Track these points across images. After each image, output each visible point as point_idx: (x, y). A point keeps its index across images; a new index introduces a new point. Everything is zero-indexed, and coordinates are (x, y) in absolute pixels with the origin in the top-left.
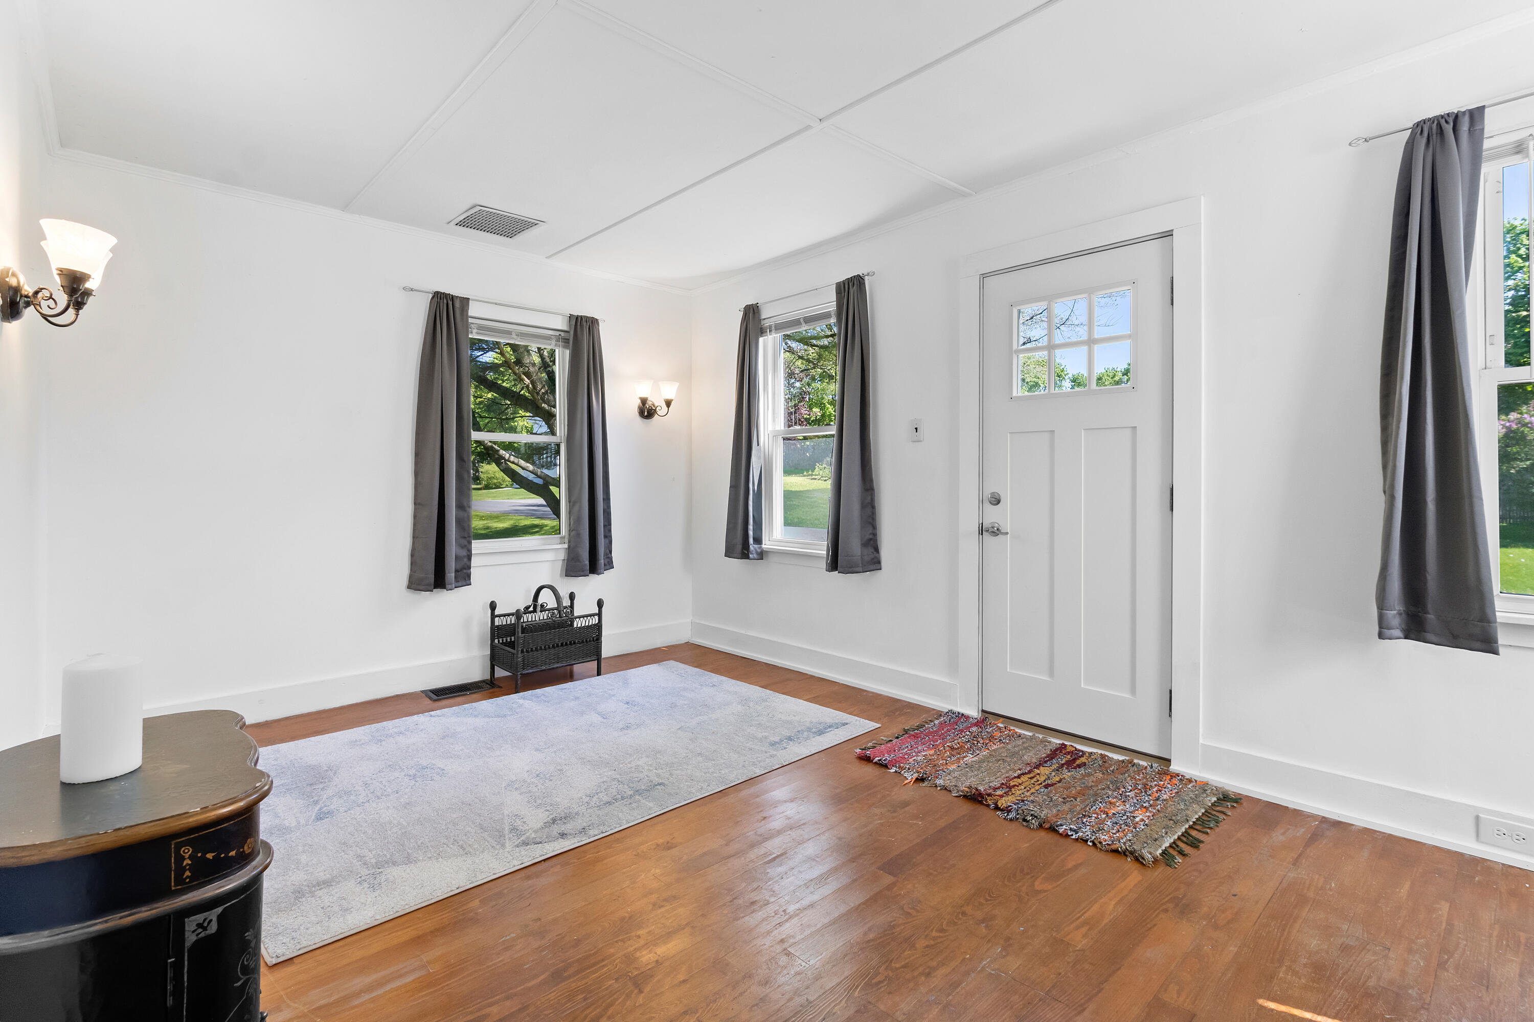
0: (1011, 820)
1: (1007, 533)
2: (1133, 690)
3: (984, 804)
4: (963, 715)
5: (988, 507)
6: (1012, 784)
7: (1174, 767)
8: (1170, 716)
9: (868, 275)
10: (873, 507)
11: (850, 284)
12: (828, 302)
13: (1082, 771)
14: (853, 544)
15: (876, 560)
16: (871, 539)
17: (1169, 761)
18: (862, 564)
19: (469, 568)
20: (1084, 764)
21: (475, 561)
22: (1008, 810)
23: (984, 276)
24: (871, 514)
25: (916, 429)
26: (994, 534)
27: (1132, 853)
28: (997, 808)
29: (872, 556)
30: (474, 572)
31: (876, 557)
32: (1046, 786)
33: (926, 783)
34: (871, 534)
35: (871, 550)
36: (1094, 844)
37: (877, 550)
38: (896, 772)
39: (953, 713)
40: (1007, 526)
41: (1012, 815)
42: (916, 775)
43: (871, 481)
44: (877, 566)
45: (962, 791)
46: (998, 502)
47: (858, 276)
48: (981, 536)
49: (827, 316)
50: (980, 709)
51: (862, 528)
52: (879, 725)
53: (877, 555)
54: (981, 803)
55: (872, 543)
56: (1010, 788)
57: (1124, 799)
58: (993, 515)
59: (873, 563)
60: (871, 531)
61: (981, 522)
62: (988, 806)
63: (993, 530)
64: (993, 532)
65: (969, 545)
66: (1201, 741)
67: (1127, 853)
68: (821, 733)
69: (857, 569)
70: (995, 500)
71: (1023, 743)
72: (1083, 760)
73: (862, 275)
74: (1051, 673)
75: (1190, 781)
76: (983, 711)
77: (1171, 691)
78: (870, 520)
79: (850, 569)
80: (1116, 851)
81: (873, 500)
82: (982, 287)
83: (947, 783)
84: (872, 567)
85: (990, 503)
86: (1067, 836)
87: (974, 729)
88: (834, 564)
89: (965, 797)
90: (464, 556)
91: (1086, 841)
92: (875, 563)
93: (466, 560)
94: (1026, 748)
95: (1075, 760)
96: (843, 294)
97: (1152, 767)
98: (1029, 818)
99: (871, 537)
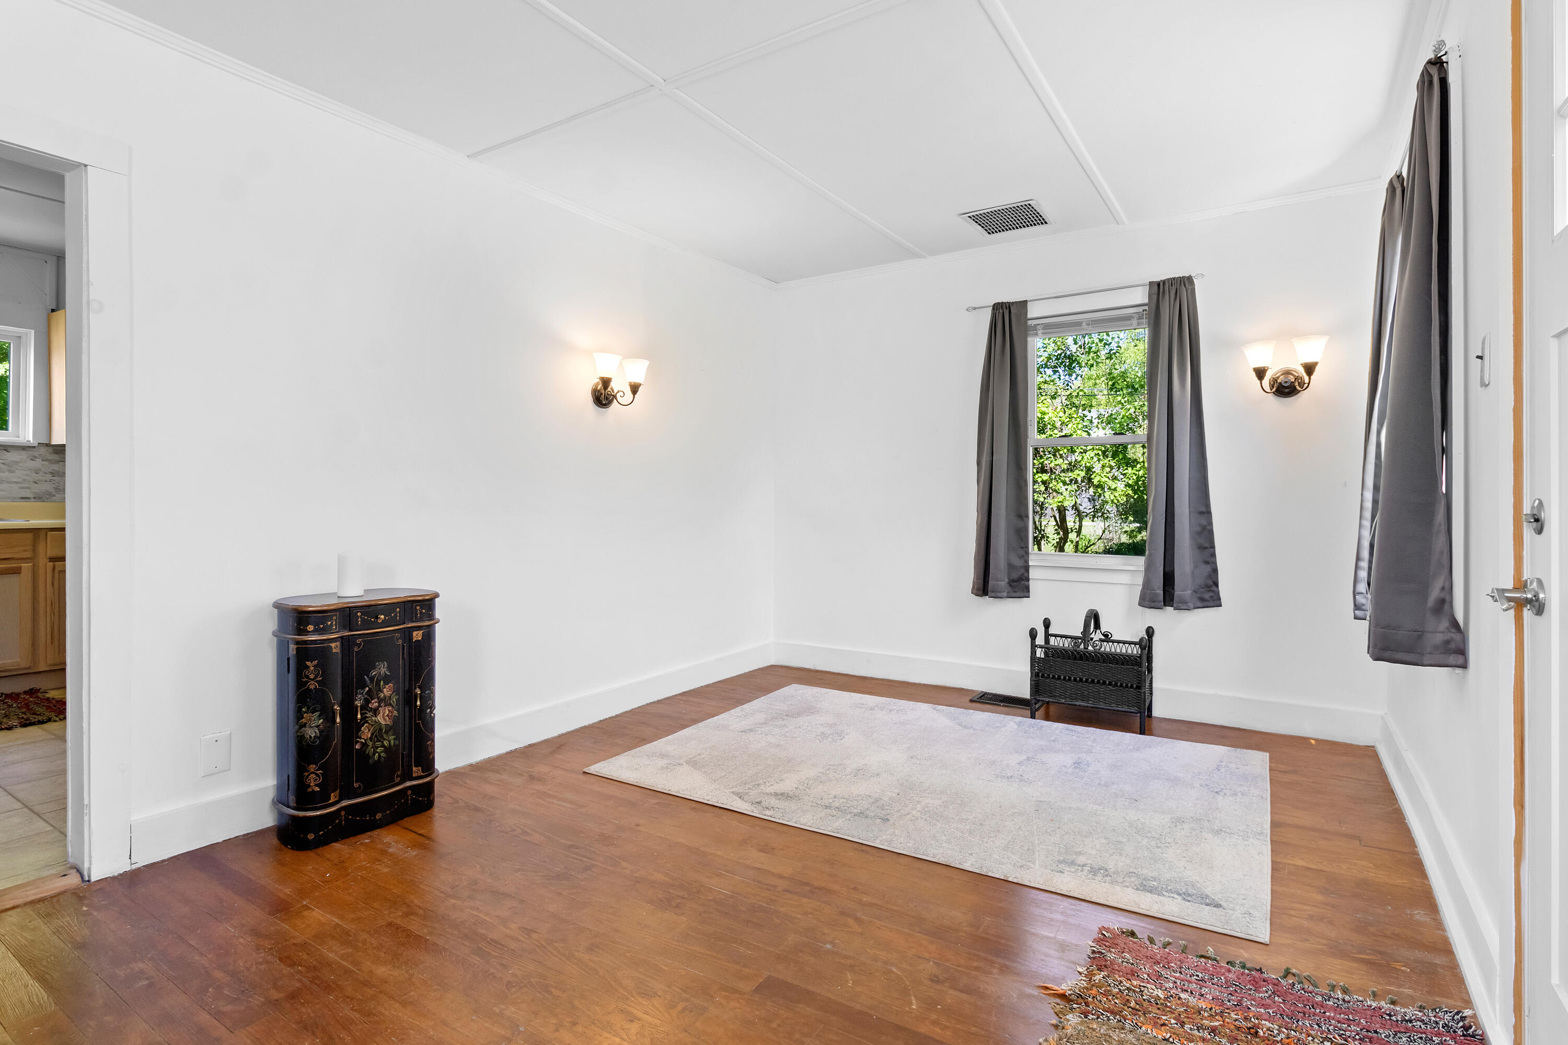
19: (1028, 580)
21: (1033, 574)
30: (1032, 584)
90: (1021, 567)
93: (1023, 571)
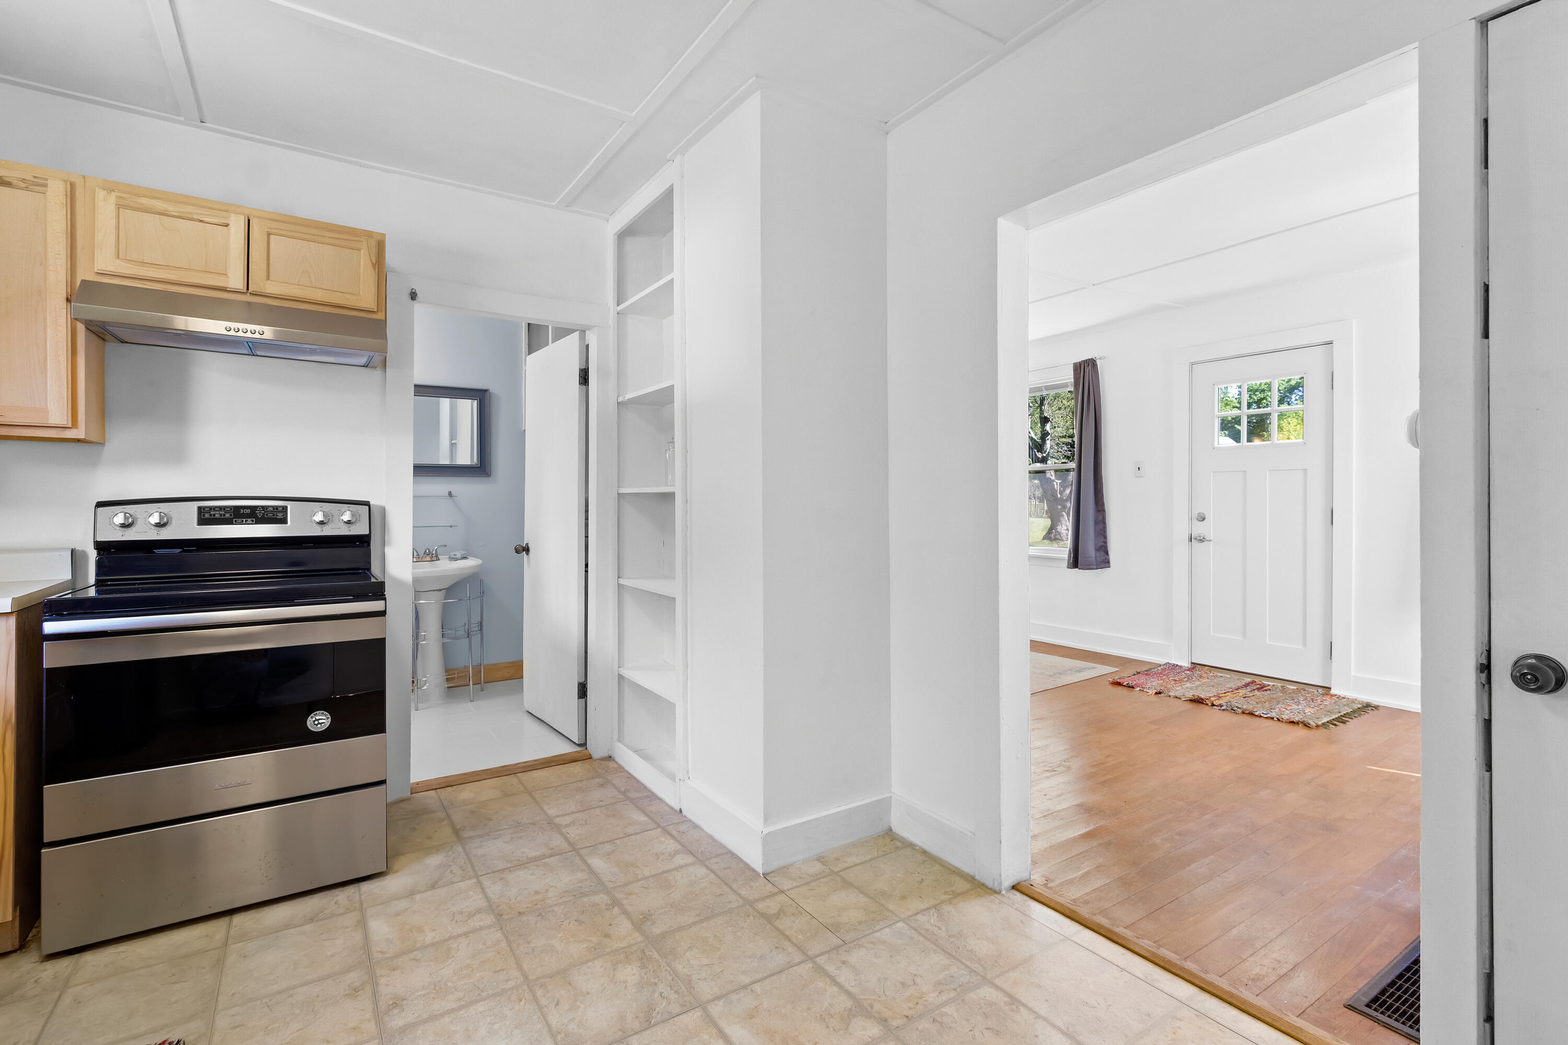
0: (1223, 710)
1: (1211, 540)
2: (1305, 643)
3: (1204, 704)
4: (1177, 665)
5: (1195, 522)
6: (1221, 696)
7: (1332, 692)
8: (1331, 659)
9: (1100, 358)
10: (1105, 523)
11: (1086, 365)
12: (1068, 376)
13: (1268, 692)
14: (1089, 548)
15: (1106, 561)
16: (1102, 546)
17: (1330, 688)
18: (1096, 563)
20: (1270, 690)
22: (1221, 706)
23: (1192, 364)
24: (1102, 528)
25: (1139, 468)
26: (1200, 541)
27: (1302, 722)
28: (1213, 705)
29: (1104, 558)
31: (1106, 559)
32: (1244, 698)
33: (1162, 695)
34: (1102, 542)
35: (1103, 553)
36: (1278, 719)
37: (1107, 553)
38: (1140, 690)
39: (1170, 664)
40: (1210, 536)
41: (1223, 708)
42: (1155, 691)
43: (1103, 504)
44: (1107, 565)
45: (1189, 698)
46: (1204, 519)
47: (1092, 359)
48: (1190, 543)
49: (1066, 385)
50: (1190, 662)
51: (1096, 537)
52: (1118, 669)
53: (1107, 557)
54: (1202, 703)
55: (1103, 549)
56: (1220, 697)
57: (1298, 703)
58: (1199, 529)
59: (1104, 562)
60: (1102, 540)
61: (1190, 533)
62: (1207, 704)
63: (1200, 538)
64: (1200, 540)
65: (1182, 549)
66: (1353, 673)
67: (1300, 723)
68: (1079, 671)
69: (1092, 567)
70: (1202, 519)
71: (1224, 680)
72: (1269, 687)
73: (1094, 358)
74: (1244, 634)
75: (1344, 698)
76: (1192, 663)
77: (1331, 643)
78: (1102, 532)
79: (1088, 567)
80: (1293, 722)
81: (1104, 518)
82: (1191, 371)
83: (1177, 694)
84: (1104, 565)
85: (1197, 520)
86: (1261, 716)
87: (1188, 672)
88: (1075, 562)
89: (1191, 700)
91: (1273, 718)
92: (1105, 563)
94: (1227, 682)
95: (1263, 687)
96: (1079, 371)
97: (1318, 691)
98: (1235, 708)
99: (1102, 544)
